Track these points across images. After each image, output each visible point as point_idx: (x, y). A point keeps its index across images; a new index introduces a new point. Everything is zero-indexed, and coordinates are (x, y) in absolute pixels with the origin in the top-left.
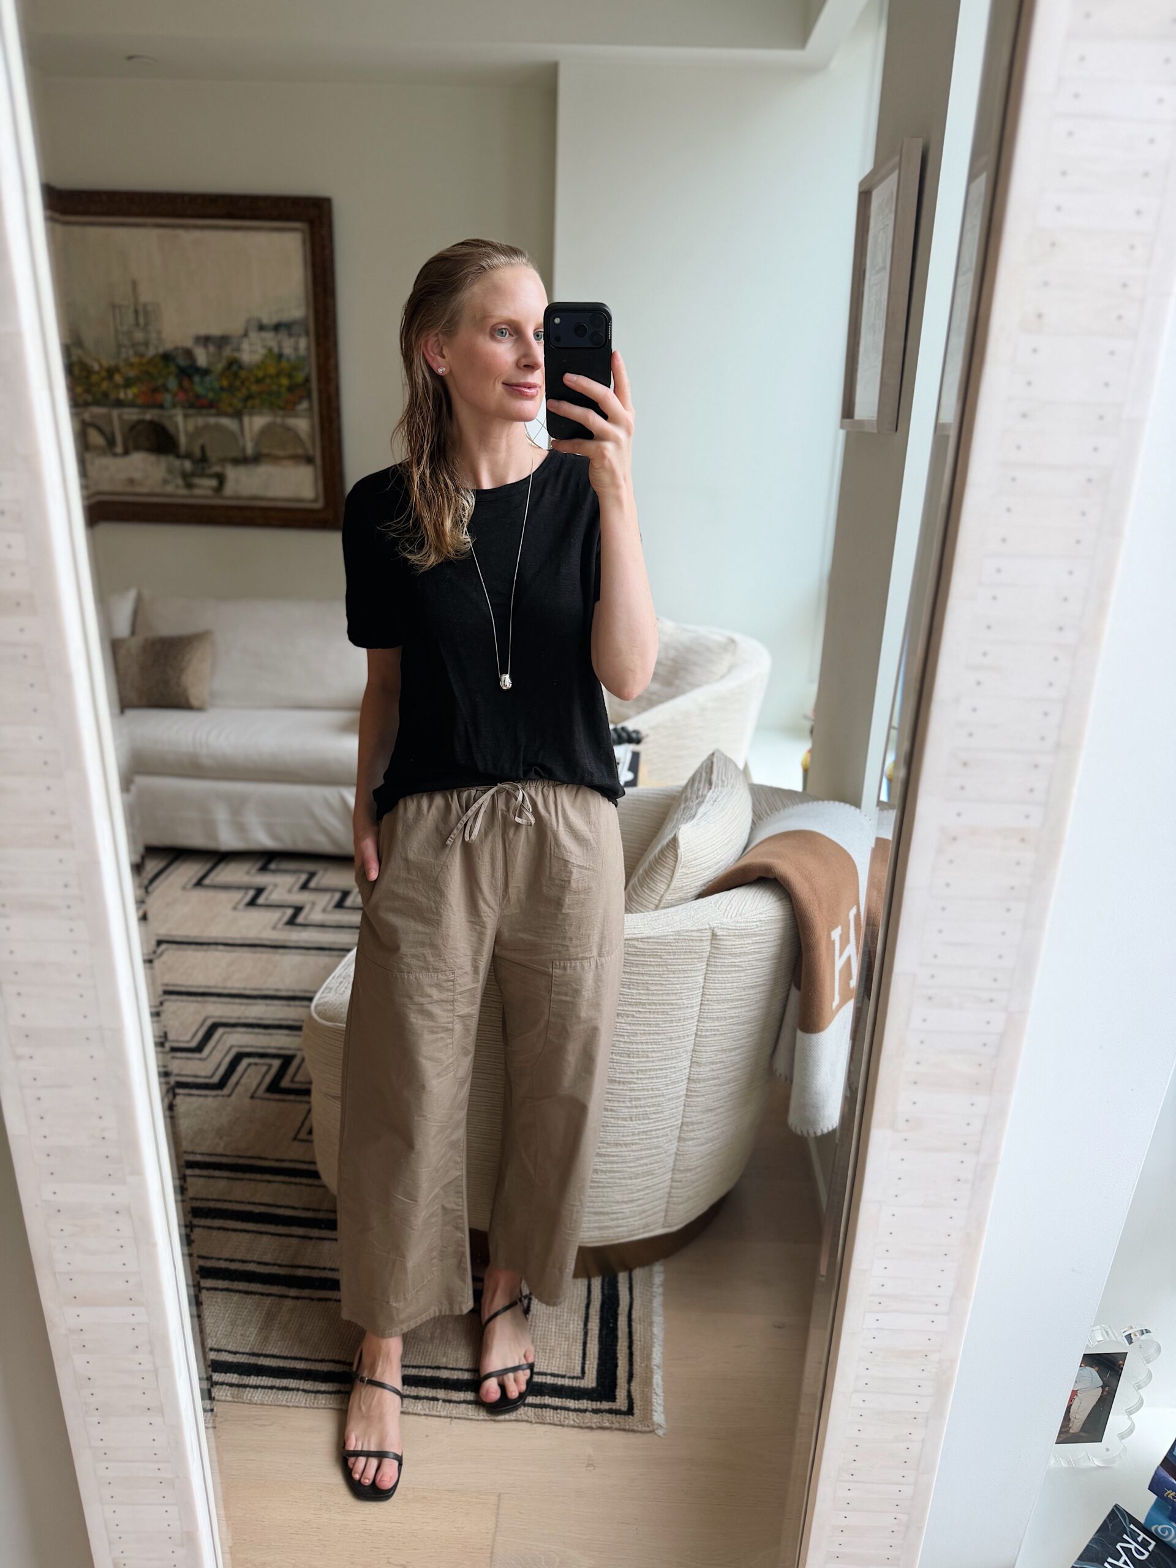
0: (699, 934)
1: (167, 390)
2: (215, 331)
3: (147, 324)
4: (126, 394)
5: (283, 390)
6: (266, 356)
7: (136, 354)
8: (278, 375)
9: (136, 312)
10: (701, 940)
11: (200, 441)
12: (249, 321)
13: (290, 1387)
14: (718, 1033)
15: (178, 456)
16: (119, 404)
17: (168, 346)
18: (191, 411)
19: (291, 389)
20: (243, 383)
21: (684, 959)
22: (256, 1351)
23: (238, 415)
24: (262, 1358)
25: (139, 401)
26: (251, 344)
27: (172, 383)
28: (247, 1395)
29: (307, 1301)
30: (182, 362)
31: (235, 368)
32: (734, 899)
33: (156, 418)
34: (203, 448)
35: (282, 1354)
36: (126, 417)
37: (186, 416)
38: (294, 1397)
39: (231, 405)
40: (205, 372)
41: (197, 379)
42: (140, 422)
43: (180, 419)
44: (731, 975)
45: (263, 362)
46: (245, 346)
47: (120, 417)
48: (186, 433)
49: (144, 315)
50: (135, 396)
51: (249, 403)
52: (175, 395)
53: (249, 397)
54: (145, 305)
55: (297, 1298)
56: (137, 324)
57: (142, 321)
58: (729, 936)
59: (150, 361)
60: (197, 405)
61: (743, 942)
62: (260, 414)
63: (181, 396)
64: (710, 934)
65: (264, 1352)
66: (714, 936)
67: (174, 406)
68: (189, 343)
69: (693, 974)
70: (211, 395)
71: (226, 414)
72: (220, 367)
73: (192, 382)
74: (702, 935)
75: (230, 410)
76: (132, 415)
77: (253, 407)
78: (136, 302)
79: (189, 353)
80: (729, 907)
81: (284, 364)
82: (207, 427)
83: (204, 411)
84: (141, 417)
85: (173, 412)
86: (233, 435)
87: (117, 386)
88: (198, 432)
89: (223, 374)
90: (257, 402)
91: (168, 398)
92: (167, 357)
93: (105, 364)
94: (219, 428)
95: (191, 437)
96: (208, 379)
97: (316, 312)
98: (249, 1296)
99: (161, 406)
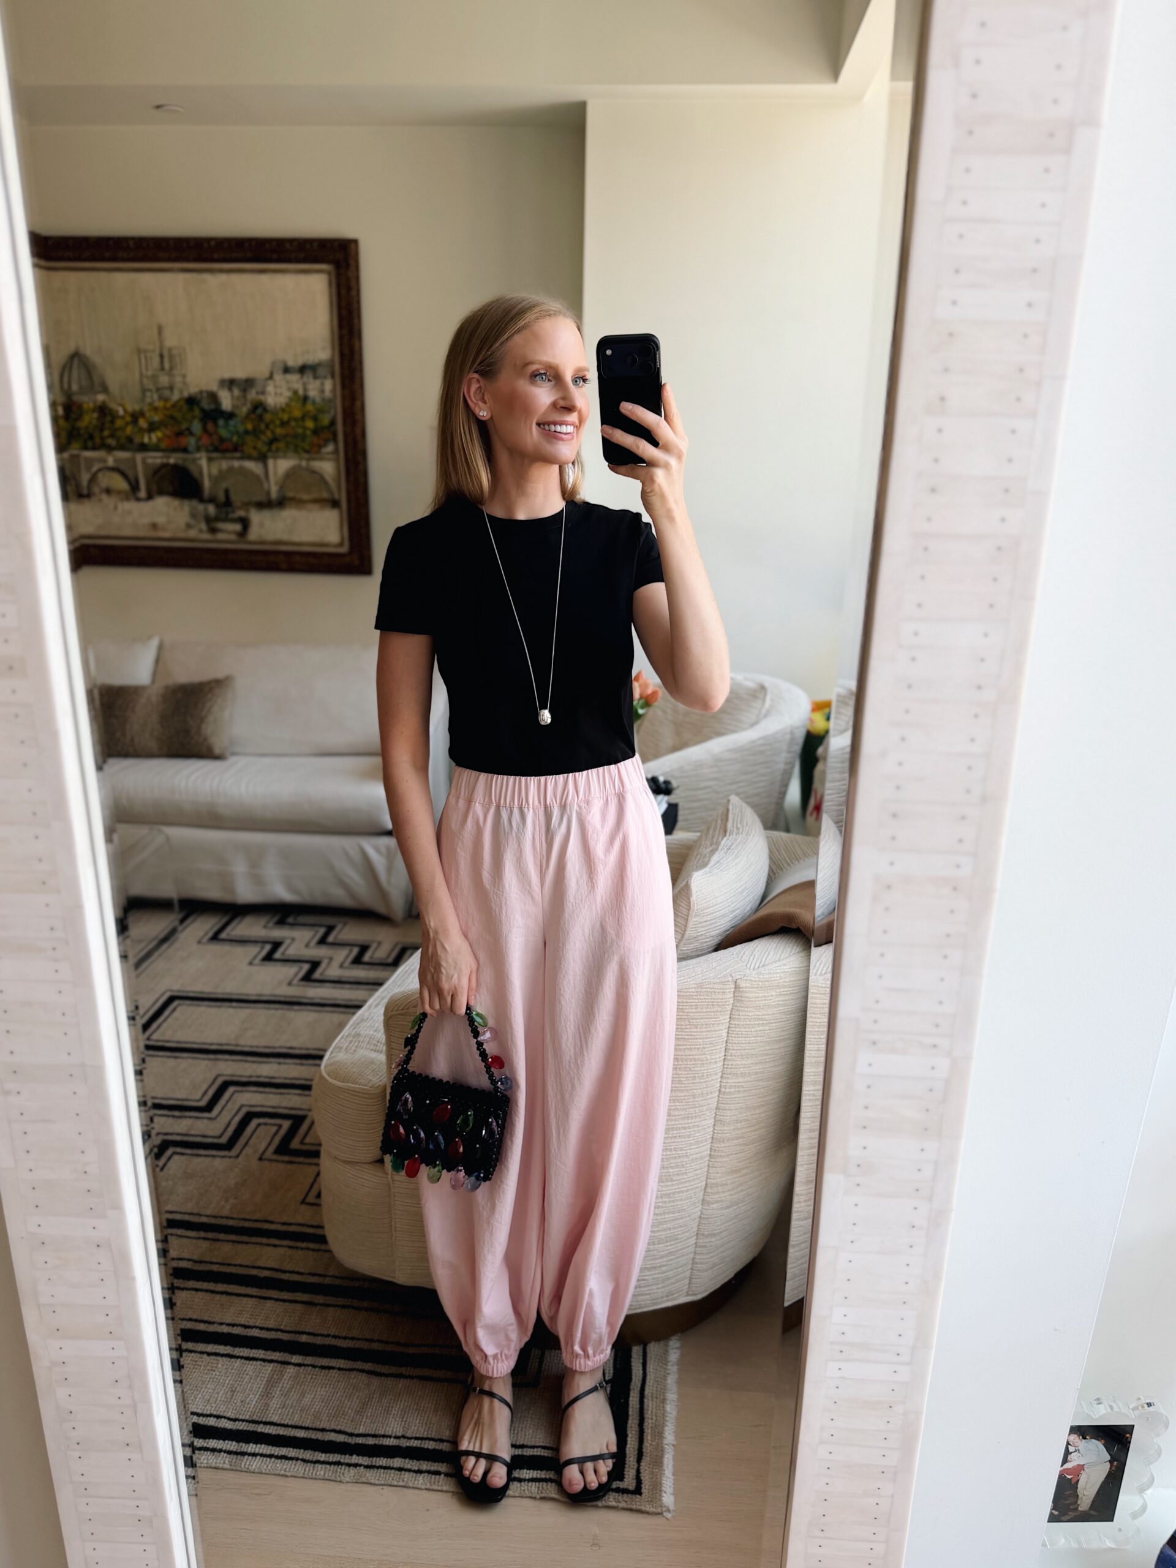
0: (722, 986)
1: (191, 434)
2: (240, 374)
3: (171, 369)
4: (150, 438)
5: (308, 433)
6: (291, 399)
7: (161, 398)
8: (303, 418)
9: (162, 356)
10: (723, 992)
11: (224, 485)
12: (274, 363)
13: (289, 1456)
14: (742, 1089)
15: (202, 500)
16: (143, 448)
17: (193, 390)
18: (215, 455)
19: (316, 432)
20: (267, 426)
21: (707, 1012)
22: (255, 1418)
23: (262, 458)
24: (261, 1425)
25: (163, 445)
26: (275, 387)
27: (197, 427)
28: (245, 1464)
29: (310, 1368)
30: (206, 405)
31: (259, 411)
32: (756, 950)
33: (180, 462)
34: (227, 492)
35: (282, 1422)
36: (150, 461)
37: (210, 460)
38: (293, 1466)
39: (255, 448)
40: (230, 416)
41: (221, 422)
42: (164, 466)
43: (204, 463)
44: (755, 1029)
45: (287, 405)
46: (270, 388)
47: (144, 461)
48: (210, 476)
49: (168, 359)
50: (159, 440)
51: (274, 447)
52: (199, 439)
53: (274, 440)
54: (170, 350)
55: (299, 1365)
56: (162, 369)
57: (167, 365)
58: (753, 988)
59: (174, 406)
60: (221, 448)
61: (766, 994)
62: (285, 457)
63: (205, 440)
64: (733, 986)
65: (264, 1420)
66: (737, 987)
67: (198, 449)
68: (214, 387)
69: (716, 1028)
70: (235, 438)
71: (250, 458)
72: (245, 410)
73: (216, 425)
74: (725, 987)
75: (255, 453)
76: (156, 459)
77: (278, 450)
78: (161, 347)
79: (213, 397)
80: (752, 958)
81: (309, 407)
82: (231, 470)
83: (228, 455)
84: (165, 461)
85: (198, 455)
86: (257, 477)
87: (141, 430)
88: (222, 476)
89: (247, 417)
90: (281, 445)
91: (192, 442)
92: (191, 401)
93: (130, 409)
94: (242, 471)
95: (216, 480)
96: (232, 422)
97: (342, 355)
98: (251, 1362)
99: (185, 450)
